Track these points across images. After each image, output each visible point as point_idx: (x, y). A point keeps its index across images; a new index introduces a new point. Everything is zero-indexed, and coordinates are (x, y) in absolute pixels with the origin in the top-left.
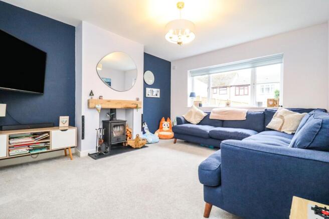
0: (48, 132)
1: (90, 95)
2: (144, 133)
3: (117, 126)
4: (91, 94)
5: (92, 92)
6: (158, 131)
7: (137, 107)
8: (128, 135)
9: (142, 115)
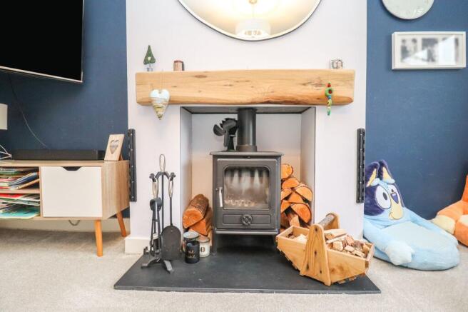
0: (36, 170)
1: (146, 62)
2: (372, 209)
3: (240, 170)
4: (149, 59)
5: (149, 53)
6: (455, 207)
7: (330, 100)
8: (294, 208)
9: (360, 132)
